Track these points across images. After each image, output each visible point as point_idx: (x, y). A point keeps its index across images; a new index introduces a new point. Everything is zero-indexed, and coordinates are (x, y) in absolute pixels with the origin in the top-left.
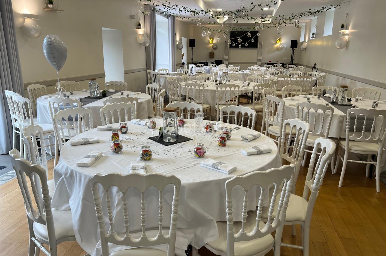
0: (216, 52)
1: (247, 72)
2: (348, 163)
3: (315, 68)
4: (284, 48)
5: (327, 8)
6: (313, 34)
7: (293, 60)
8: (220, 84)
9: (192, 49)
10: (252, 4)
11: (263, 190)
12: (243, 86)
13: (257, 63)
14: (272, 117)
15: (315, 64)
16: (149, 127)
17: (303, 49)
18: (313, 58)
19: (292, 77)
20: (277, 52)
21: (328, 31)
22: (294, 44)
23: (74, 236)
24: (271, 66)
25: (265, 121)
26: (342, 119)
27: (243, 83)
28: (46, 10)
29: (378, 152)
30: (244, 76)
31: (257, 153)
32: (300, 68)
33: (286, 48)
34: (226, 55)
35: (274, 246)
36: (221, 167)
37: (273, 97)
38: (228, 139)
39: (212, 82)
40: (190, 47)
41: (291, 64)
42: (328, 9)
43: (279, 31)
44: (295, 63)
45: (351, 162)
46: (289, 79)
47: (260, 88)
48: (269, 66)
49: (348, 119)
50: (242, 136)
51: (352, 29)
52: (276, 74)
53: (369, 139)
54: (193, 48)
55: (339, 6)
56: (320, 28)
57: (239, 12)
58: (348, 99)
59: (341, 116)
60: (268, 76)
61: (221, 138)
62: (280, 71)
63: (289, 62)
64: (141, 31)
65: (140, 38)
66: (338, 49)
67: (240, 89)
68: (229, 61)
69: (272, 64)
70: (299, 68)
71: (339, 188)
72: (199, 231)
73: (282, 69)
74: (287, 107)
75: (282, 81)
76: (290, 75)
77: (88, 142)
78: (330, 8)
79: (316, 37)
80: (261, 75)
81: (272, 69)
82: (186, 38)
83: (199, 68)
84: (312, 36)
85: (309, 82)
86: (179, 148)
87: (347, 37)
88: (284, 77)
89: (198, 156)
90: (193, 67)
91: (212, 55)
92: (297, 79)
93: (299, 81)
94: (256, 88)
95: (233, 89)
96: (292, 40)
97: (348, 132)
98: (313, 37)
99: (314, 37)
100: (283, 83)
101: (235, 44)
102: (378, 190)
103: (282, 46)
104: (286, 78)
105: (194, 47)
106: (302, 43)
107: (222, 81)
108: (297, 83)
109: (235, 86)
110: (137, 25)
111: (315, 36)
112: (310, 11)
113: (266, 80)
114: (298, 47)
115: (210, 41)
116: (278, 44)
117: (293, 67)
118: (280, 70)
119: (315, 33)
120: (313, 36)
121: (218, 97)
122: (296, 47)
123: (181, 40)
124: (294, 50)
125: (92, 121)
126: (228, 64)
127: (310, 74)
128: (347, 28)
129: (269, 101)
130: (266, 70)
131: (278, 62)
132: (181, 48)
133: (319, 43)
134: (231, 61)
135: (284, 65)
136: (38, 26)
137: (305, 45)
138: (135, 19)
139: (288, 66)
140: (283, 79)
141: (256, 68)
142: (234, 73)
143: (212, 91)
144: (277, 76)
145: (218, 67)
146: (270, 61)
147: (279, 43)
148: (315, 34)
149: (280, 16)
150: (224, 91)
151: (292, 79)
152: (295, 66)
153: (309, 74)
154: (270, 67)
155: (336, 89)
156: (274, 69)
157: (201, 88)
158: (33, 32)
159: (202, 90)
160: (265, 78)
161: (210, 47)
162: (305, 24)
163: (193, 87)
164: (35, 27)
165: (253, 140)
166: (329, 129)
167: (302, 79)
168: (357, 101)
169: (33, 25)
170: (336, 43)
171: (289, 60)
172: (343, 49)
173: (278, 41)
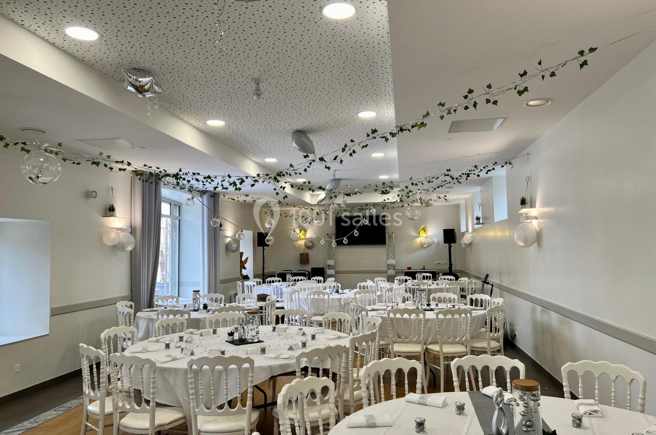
0: (312, 254)
3: (488, 283)
4: (434, 244)
5: (487, 169)
6: (478, 219)
9: (264, 249)
13: (387, 271)
15: (487, 276)
17: (465, 244)
18: (486, 262)
20: (423, 252)
21: (501, 213)
22: (450, 236)
24: (409, 277)
33: (438, 243)
34: (330, 259)
40: (258, 246)
41: (447, 274)
42: (490, 171)
44: (458, 270)
55: (510, 163)
56: (488, 207)
63: (446, 268)
64: (117, 222)
65: (114, 234)
66: (521, 247)
68: (337, 270)
69: (412, 274)
70: (458, 285)
75: (406, 321)
78: (493, 169)
79: (483, 224)
82: (252, 232)
84: (476, 223)
87: (535, 223)
91: (304, 259)
96: (445, 231)
98: (479, 223)
103: (430, 241)
105: (267, 246)
106: (464, 234)
111: (481, 222)
112: (450, 173)
114: (457, 242)
115: (301, 234)
116: (422, 238)
117: (451, 280)
119: (480, 216)
120: (478, 221)
122: (454, 242)
123: (237, 234)
124: (451, 246)
126: (334, 273)
128: (532, 206)
131: (424, 269)
132: (234, 249)
133: (492, 233)
134: (341, 269)
135: (434, 276)
137: (467, 239)
138: (96, 197)
139: (441, 277)
140: (406, 316)
146: (409, 268)
147: (422, 234)
148: (481, 219)
152: (454, 278)
161: (300, 245)
162: (464, 201)
170: (515, 236)
171: (445, 264)
172: (531, 247)
173: (421, 232)
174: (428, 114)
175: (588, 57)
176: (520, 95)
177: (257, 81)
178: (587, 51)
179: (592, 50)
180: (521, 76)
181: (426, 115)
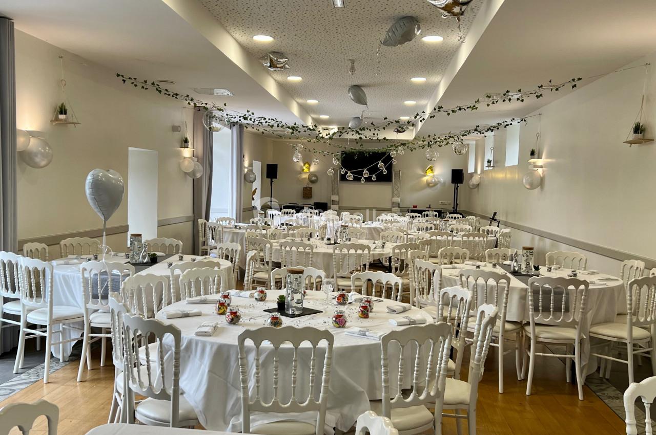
0: (315, 188)
1: (376, 224)
2: (536, 357)
3: (495, 220)
4: (440, 184)
5: (506, 124)
6: (489, 162)
7: (457, 204)
8: (335, 243)
9: (272, 181)
10: (386, 118)
11: (420, 346)
12: (375, 248)
13: (391, 209)
14: (425, 296)
15: (495, 213)
16: (256, 299)
17: (473, 185)
18: (492, 202)
19: (454, 234)
20: (428, 191)
21: (512, 158)
22: (458, 176)
23: (197, 419)
24: (417, 215)
25: (414, 302)
26: (524, 293)
27: (374, 243)
28: (57, 124)
29: (575, 340)
30: (372, 231)
31: (408, 323)
32: (470, 220)
33: (444, 183)
34: (334, 194)
35: (434, 425)
36: (369, 333)
37: (424, 261)
38: (371, 312)
39: (320, 241)
40: (267, 177)
41: (454, 213)
42: (508, 125)
43: (430, 156)
44: (462, 210)
45: (540, 355)
46: (450, 238)
47: (404, 250)
48: (414, 214)
49: (531, 292)
50: (388, 307)
51: (548, 157)
52: (427, 229)
53: (560, 320)
54: (273, 179)
55: (525, 120)
56: (500, 151)
57: (364, 130)
58: (534, 267)
59: (522, 289)
60: (414, 233)
61: (362, 307)
62: (434, 225)
63: (451, 207)
64: (187, 152)
65: (186, 163)
66: (528, 189)
67: (371, 252)
68: (340, 205)
69: (420, 212)
70: (468, 220)
71: (527, 397)
72: (346, 410)
73: (438, 221)
74: (445, 277)
75: (439, 241)
76: (452, 231)
77: (188, 314)
78: (511, 124)
79: (493, 167)
80: (403, 231)
81: (420, 221)
82: (260, 163)
83: (286, 217)
84: (487, 165)
85: (484, 244)
86: (309, 319)
87: (540, 171)
88: (441, 235)
89: (338, 326)
90: (277, 214)
91: (307, 193)
92: (462, 239)
93: (466, 241)
94: (397, 251)
95: (359, 252)
96: (453, 171)
97: (532, 311)
98: (488, 167)
99: (491, 167)
100: (439, 244)
101: (353, 176)
102: (581, 397)
103: (437, 180)
104: (445, 237)
105: (276, 177)
106: (472, 175)
107: (339, 240)
108: (464, 244)
109: (363, 247)
110: (182, 142)
111: (492, 165)
112: (479, 128)
113: (411, 239)
114: (464, 182)
115: (305, 168)
116: (428, 177)
117: (458, 218)
118: (435, 222)
119: (491, 159)
120: (489, 164)
121: (335, 265)
122: (461, 182)
123: (251, 165)
124: (458, 187)
125: (167, 294)
126: (337, 209)
127: (486, 230)
128: (539, 157)
129: (418, 269)
130: (409, 222)
131: (430, 208)
132: (252, 179)
133: (500, 175)
134: (344, 205)
135: (441, 214)
136: (47, 148)
137: (475, 180)
138: (180, 131)
139: (448, 215)
140: (439, 238)
141: (392, 218)
142: (354, 226)
143: (325, 254)
144: (429, 233)
145: (325, 215)
146: (415, 207)
147: (429, 173)
148: (492, 162)
149: (429, 136)
150: (345, 255)
151: (455, 238)
152: (461, 216)
153: (483, 231)
154: (416, 217)
155: (517, 252)
156: (424, 222)
157: (308, 250)
158: (38, 159)
159: (309, 253)
160: (409, 236)
161: (305, 178)
162: (474, 142)
163: (294, 249)
164: (43, 151)
165: (402, 312)
166: (506, 307)
167: (471, 238)
168: (550, 271)
169: (40, 149)
170: (524, 180)
171: (449, 204)
172: (535, 190)
173: (428, 171)
174: (478, 100)
175: (577, 83)
176: (537, 98)
177: (353, 62)
178: (576, 79)
179: (579, 79)
180: (539, 87)
181: (477, 101)
